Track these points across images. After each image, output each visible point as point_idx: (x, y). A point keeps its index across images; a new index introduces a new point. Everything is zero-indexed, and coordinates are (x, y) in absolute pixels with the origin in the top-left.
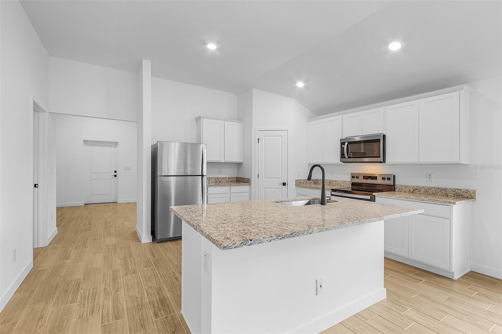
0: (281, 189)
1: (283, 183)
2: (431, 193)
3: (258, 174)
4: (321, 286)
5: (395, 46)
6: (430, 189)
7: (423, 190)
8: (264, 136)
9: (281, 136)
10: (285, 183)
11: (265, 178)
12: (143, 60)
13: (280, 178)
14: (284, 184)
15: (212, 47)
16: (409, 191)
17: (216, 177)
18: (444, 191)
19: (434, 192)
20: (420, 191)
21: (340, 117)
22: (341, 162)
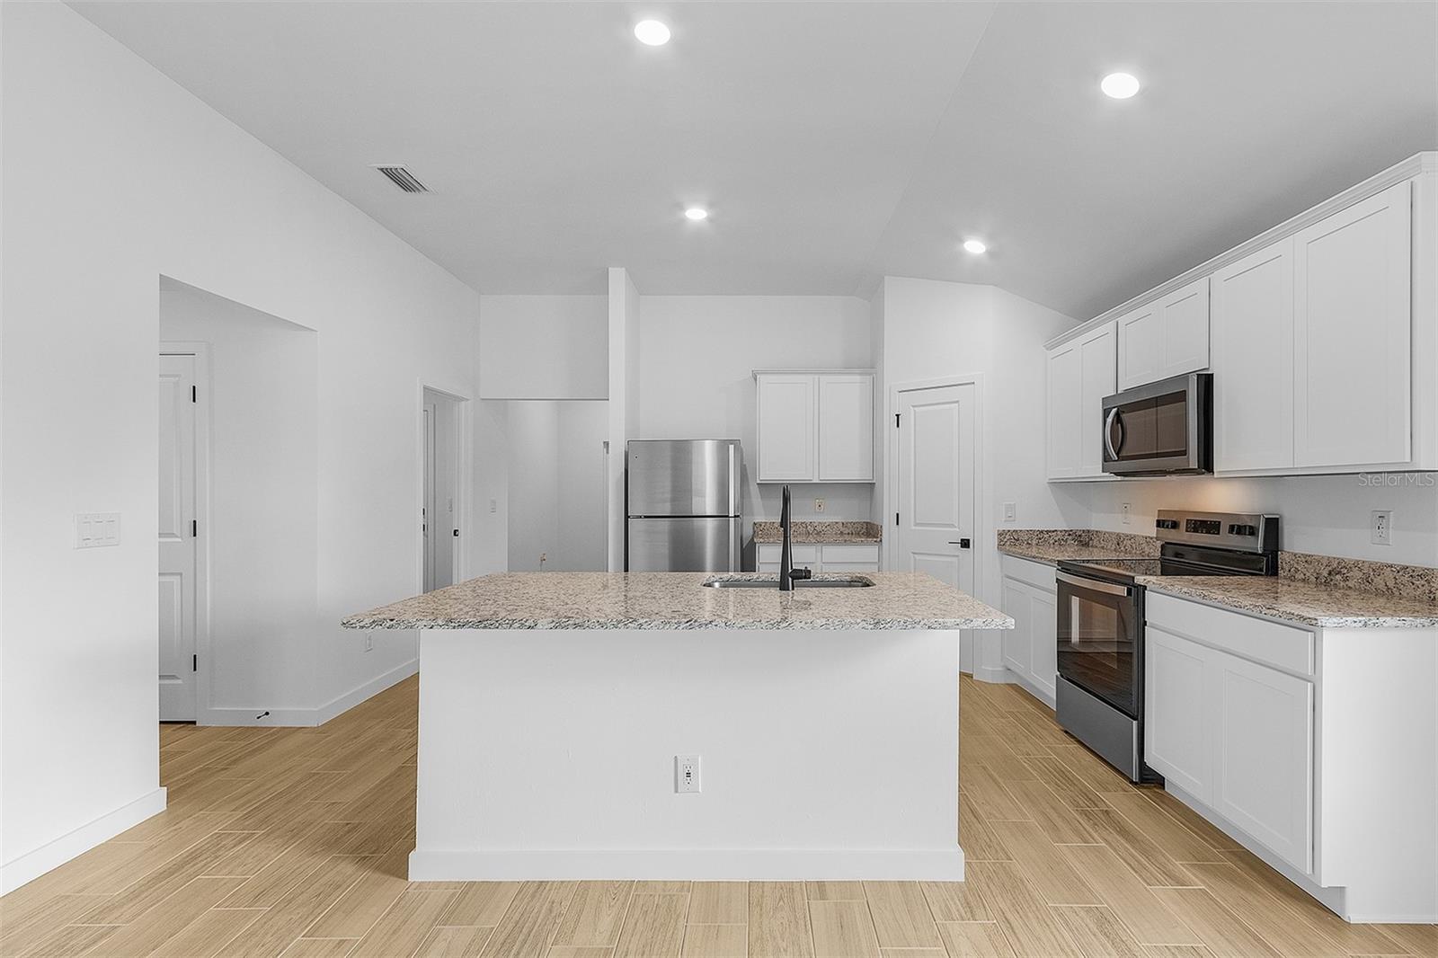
0: (957, 556)
1: (962, 540)
2: (1382, 586)
3: (898, 515)
4: (688, 774)
5: (1120, 85)
6: (1379, 569)
7: (1356, 574)
8: (913, 406)
9: (957, 402)
10: (968, 540)
11: (916, 525)
12: (610, 269)
13: (953, 526)
14: (965, 544)
15: (696, 214)
16: (1317, 578)
17: (808, 521)
18: (1423, 582)
19: (1391, 584)
20: (1346, 579)
21: (1111, 325)
22: (1107, 474)
